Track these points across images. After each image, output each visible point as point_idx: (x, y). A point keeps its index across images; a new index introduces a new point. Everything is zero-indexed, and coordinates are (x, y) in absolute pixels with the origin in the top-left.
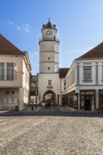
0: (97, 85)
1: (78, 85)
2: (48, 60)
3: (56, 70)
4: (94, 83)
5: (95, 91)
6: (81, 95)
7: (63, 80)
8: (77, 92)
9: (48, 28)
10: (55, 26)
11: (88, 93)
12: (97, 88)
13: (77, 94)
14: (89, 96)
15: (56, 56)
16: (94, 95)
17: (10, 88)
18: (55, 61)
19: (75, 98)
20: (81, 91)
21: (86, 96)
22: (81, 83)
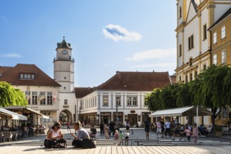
0: (112, 109)
1: (99, 109)
2: (63, 80)
3: (72, 89)
4: (110, 107)
5: (110, 113)
6: (101, 116)
7: (79, 100)
8: (99, 113)
9: (63, 48)
10: (69, 45)
11: (106, 114)
12: (112, 111)
13: (98, 115)
14: (107, 116)
15: (71, 75)
16: (110, 116)
17: (48, 111)
18: (71, 81)
19: (97, 118)
20: (101, 113)
21: (104, 116)
22: (101, 107)
